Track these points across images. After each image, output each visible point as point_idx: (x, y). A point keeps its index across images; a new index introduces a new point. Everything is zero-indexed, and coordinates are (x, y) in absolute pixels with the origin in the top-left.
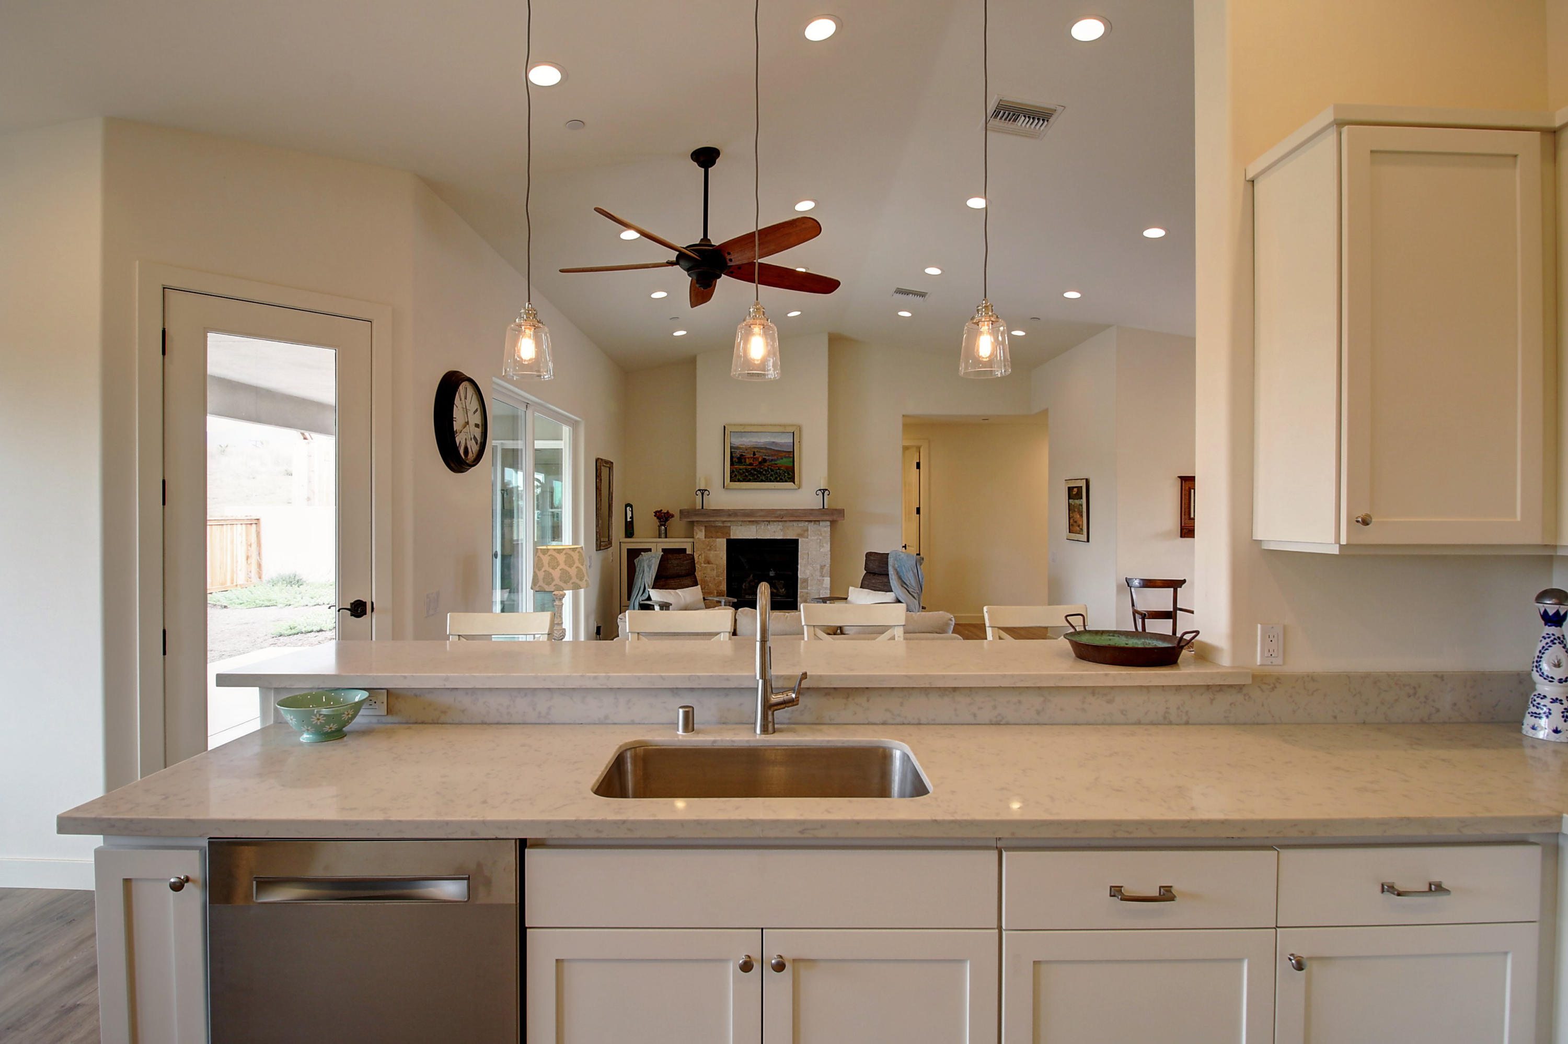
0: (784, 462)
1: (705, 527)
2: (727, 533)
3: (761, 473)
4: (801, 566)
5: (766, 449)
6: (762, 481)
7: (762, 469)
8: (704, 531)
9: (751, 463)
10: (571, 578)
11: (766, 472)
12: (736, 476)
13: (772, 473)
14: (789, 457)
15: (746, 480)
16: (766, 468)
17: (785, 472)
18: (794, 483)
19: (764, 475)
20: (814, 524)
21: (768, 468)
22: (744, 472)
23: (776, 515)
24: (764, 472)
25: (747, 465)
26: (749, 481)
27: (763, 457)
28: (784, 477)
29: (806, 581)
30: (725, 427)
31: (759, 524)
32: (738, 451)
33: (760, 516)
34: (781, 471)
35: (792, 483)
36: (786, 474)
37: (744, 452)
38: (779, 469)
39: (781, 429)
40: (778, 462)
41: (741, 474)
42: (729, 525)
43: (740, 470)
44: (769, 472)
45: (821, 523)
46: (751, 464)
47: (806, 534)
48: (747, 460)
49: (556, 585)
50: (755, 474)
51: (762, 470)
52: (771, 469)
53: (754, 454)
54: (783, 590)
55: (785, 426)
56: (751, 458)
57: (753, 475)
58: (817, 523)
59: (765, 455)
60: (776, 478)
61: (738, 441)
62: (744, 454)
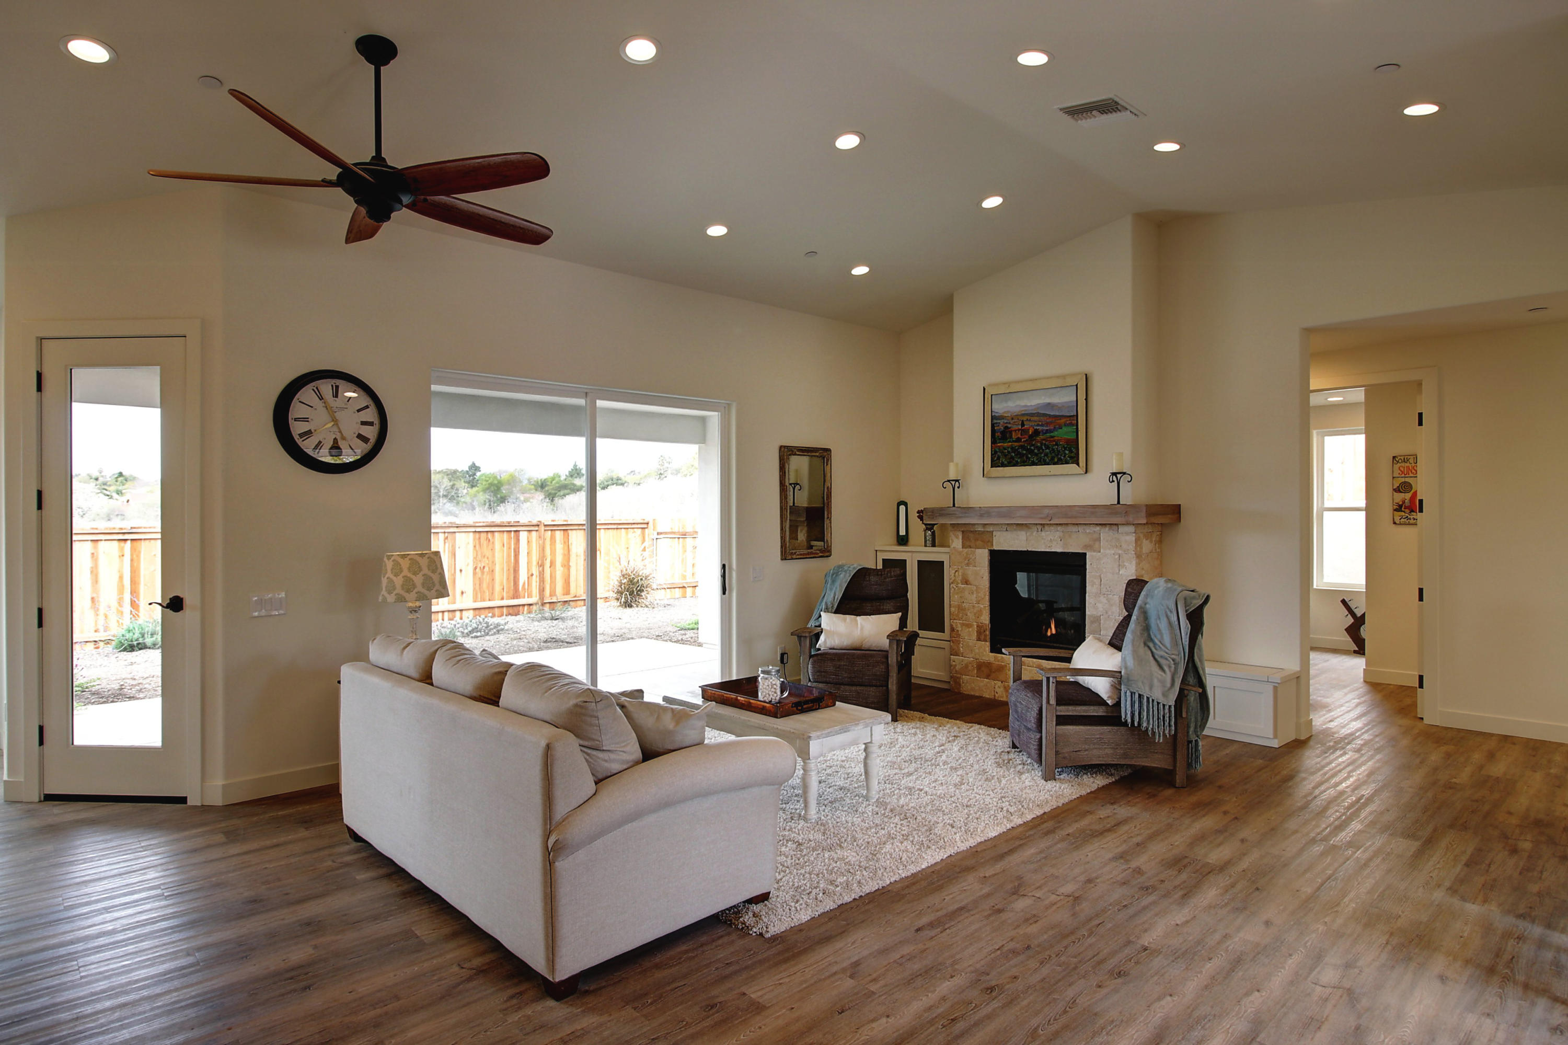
0: (1064, 433)
1: (963, 532)
2: (989, 541)
3: (1031, 452)
4: (1089, 596)
5: (1038, 414)
6: (1033, 464)
7: (1033, 445)
8: (961, 537)
9: (1018, 437)
10: (434, 586)
11: (1039, 450)
12: (999, 458)
13: (1047, 450)
14: (1071, 424)
15: (1012, 463)
16: (1039, 444)
17: (1065, 449)
18: (1078, 464)
19: (1036, 455)
20: (1109, 530)
21: (1042, 444)
22: (1008, 452)
23: (1042, 516)
24: (1036, 451)
25: (1014, 441)
26: (1016, 465)
27: (1035, 428)
28: (1064, 457)
29: (1097, 620)
30: (984, 389)
31: (1029, 528)
32: (1001, 422)
33: (1021, 517)
34: (1060, 448)
35: (1075, 465)
36: (1067, 452)
37: (1010, 423)
38: (1056, 444)
39: (1060, 383)
40: (1055, 433)
41: (1006, 456)
42: (992, 530)
43: (1005, 449)
44: (1043, 450)
45: (1121, 529)
46: (1018, 440)
47: (1097, 546)
48: (1013, 433)
49: (418, 592)
50: (1023, 455)
51: (1032, 448)
52: (1045, 444)
53: (1023, 425)
55: (1064, 377)
56: (1019, 430)
57: (1021, 455)
58: (1115, 527)
59: (1038, 425)
60: (1053, 458)
61: (1000, 407)
62: (1009, 426)
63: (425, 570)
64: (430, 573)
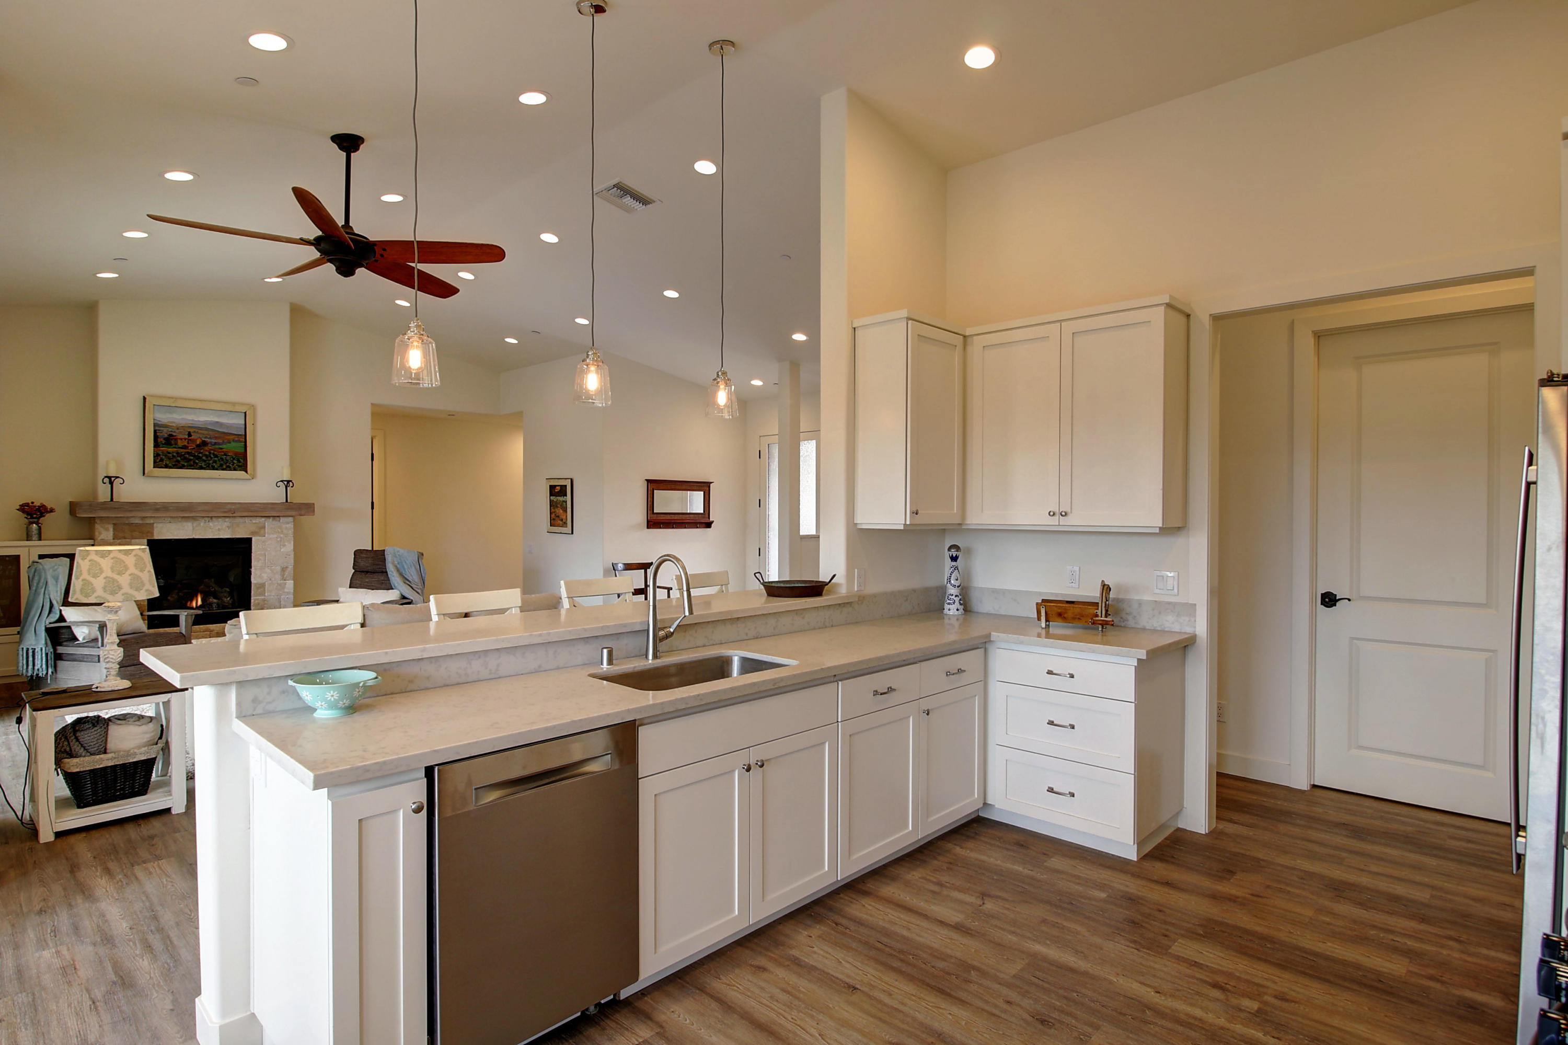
0: (233, 447)
1: (114, 524)
2: (148, 532)
3: (199, 458)
4: (255, 569)
5: (207, 429)
6: (201, 468)
7: (201, 453)
8: (111, 529)
9: (185, 445)
11: (207, 457)
12: (162, 460)
13: (216, 459)
14: (240, 441)
15: (177, 466)
16: (207, 453)
17: (234, 459)
18: (246, 472)
19: (204, 461)
20: (273, 520)
21: (210, 453)
22: (173, 456)
23: (225, 510)
24: (204, 458)
25: (179, 448)
26: (182, 467)
27: (203, 439)
28: (233, 465)
29: (262, 586)
30: (144, 399)
31: (197, 520)
32: (165, 430)
33: (203, 511)
34: (228, 458)
35: (244, 472)
36: (235, 462)
37: (175, 432)
38: (225, 455)
39: (229, 408)
40: (224, 446)
41: (170, 459)
42: (152, 522)
43: (169, 453)
44: (211, 458)
45: (282, 519)
46: (185, 447)
47: (262, 532)
48: (179, 441)
50: (191, 460)
51: (200, 455)
52: (214, 454)
53: (190, 435)
54: (228, 599)
55: (234, 404)
56: (185, 439)
57: (188, 460)
58: (277, 519)
59: (206, 438)
60: (221, 465)
61: (164, 418)
62: (174, 434)
63: (132, 570)
64: (137, 572)
